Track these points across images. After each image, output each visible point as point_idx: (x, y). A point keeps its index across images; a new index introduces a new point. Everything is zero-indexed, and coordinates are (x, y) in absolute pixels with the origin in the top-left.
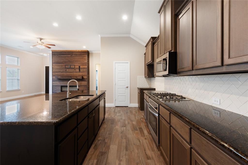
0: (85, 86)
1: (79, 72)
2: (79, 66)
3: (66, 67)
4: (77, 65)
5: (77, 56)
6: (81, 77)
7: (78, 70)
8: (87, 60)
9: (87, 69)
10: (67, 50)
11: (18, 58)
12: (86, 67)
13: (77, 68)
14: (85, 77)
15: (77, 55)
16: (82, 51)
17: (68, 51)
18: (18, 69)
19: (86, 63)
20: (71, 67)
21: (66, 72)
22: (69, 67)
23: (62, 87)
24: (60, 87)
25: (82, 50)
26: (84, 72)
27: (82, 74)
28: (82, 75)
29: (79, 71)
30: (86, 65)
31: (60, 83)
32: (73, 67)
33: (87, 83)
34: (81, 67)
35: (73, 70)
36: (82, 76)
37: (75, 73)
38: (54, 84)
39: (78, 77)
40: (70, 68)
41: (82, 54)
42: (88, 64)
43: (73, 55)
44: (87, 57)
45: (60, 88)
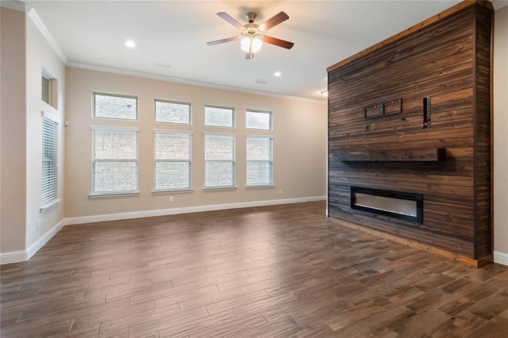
0: (462, 199)
1: (425, 127)
2: (425, 100)
3: (369, 114)
4: (415, 98)
5: (415, 51)
6: (435, 151)
7: (418, 120)
8: (473, 52)
9: (471, 108)
10: (370, 48)
11: (270, 113)
12: (465, 96)
13: (414, 112)
14: (458, 152)
15: (412, 48)
16: (443, 16)
17: (375, 48)
18: (271, 139)
19: (467, 72)
20: (389, 109)
21: (367, 135)
22: (379, 112)
23: (354, 190)
24: (347, 192)
25: (439, 15)
26: (453, 124)
27: (441, 137)
28: (441, 140)
29: (425, 121)
30: (464, 85)
31: (349, 178)
32: (397, 109)
33: (471, 183)
34: (435, 100)
35: (393, 123)
36: (441, 145)
37: (402, 137)
38: (332, 177)
39: (414, 153)
40: (385, 116)
41: (442, 30)
42: (479, 73)
43: (397, 57)
44: (472, 38)
45: (349, 195)
